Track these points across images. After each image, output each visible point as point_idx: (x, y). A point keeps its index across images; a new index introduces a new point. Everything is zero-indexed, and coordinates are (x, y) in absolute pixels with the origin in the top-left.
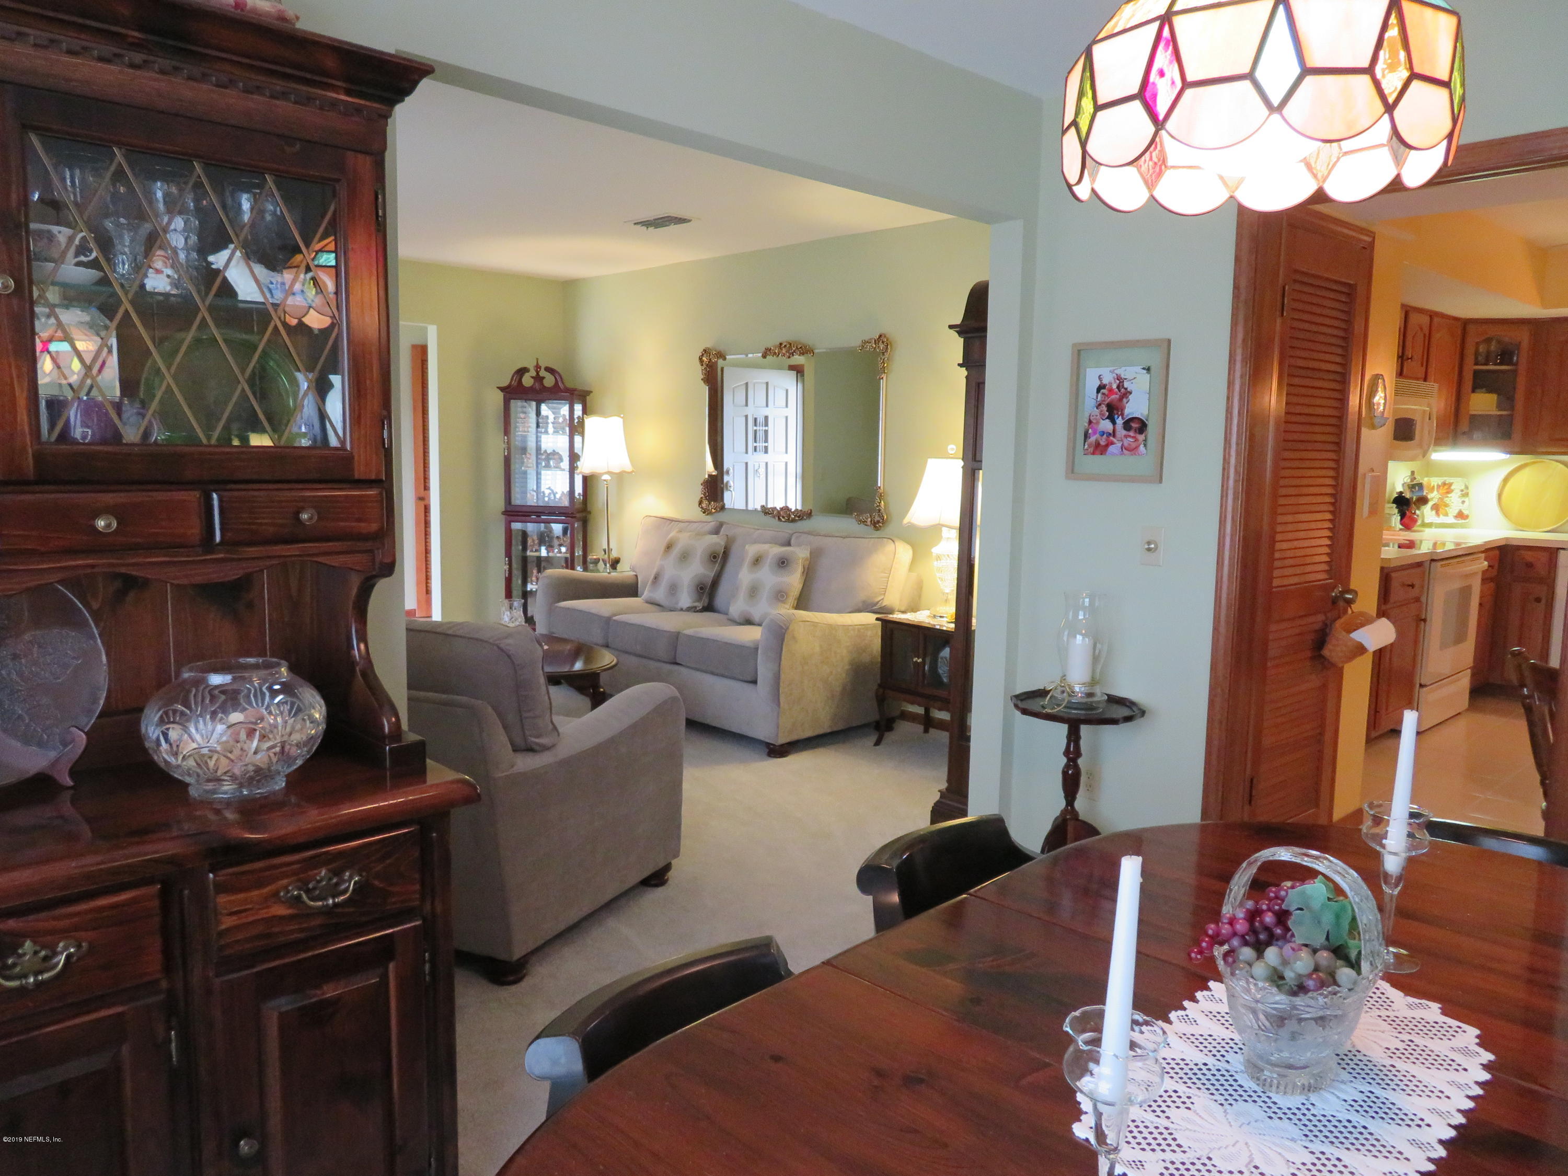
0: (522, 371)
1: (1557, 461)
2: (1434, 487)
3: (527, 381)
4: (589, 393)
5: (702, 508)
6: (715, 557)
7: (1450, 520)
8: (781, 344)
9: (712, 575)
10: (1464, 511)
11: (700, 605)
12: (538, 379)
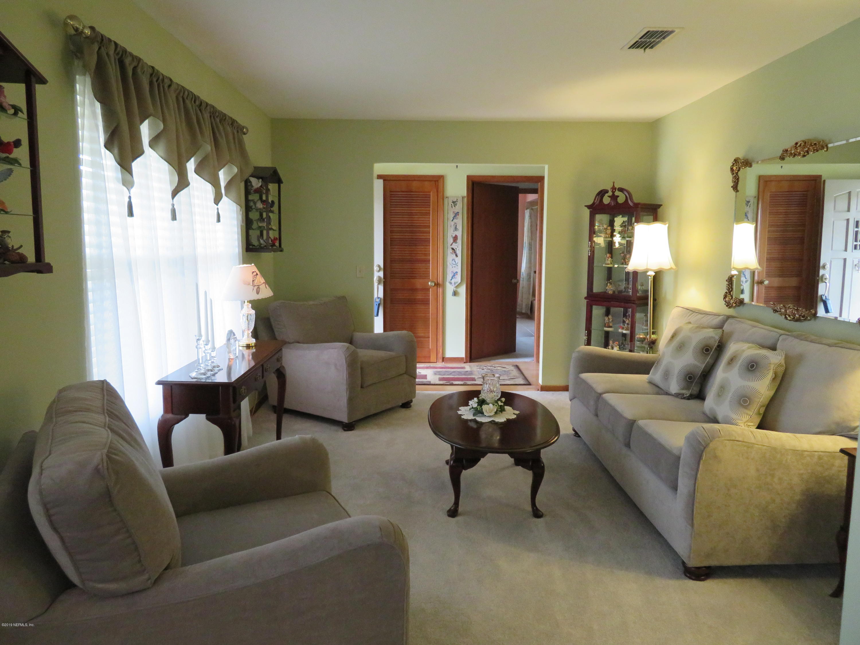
0: (602, 193)
3: (606, 200)
4: (660, 206)
5: (725, 301)
6: (707, 350)
8: (796, 144)
9: (701, 366)
11: (687, 393)
12: (614, 197)
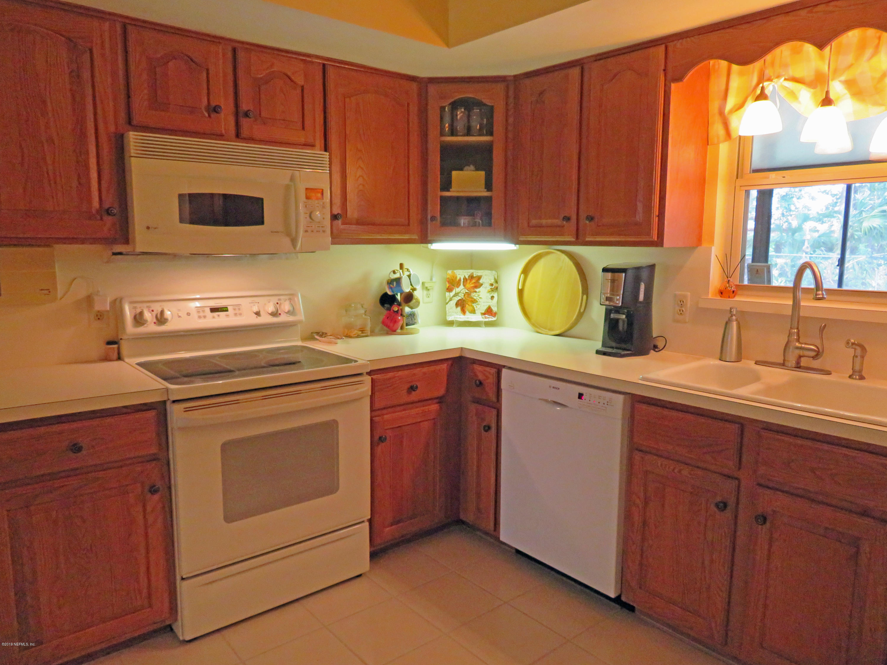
1: (563, 252)
2: (460, 280)
7: (477, 317)
10: (492, 308)
